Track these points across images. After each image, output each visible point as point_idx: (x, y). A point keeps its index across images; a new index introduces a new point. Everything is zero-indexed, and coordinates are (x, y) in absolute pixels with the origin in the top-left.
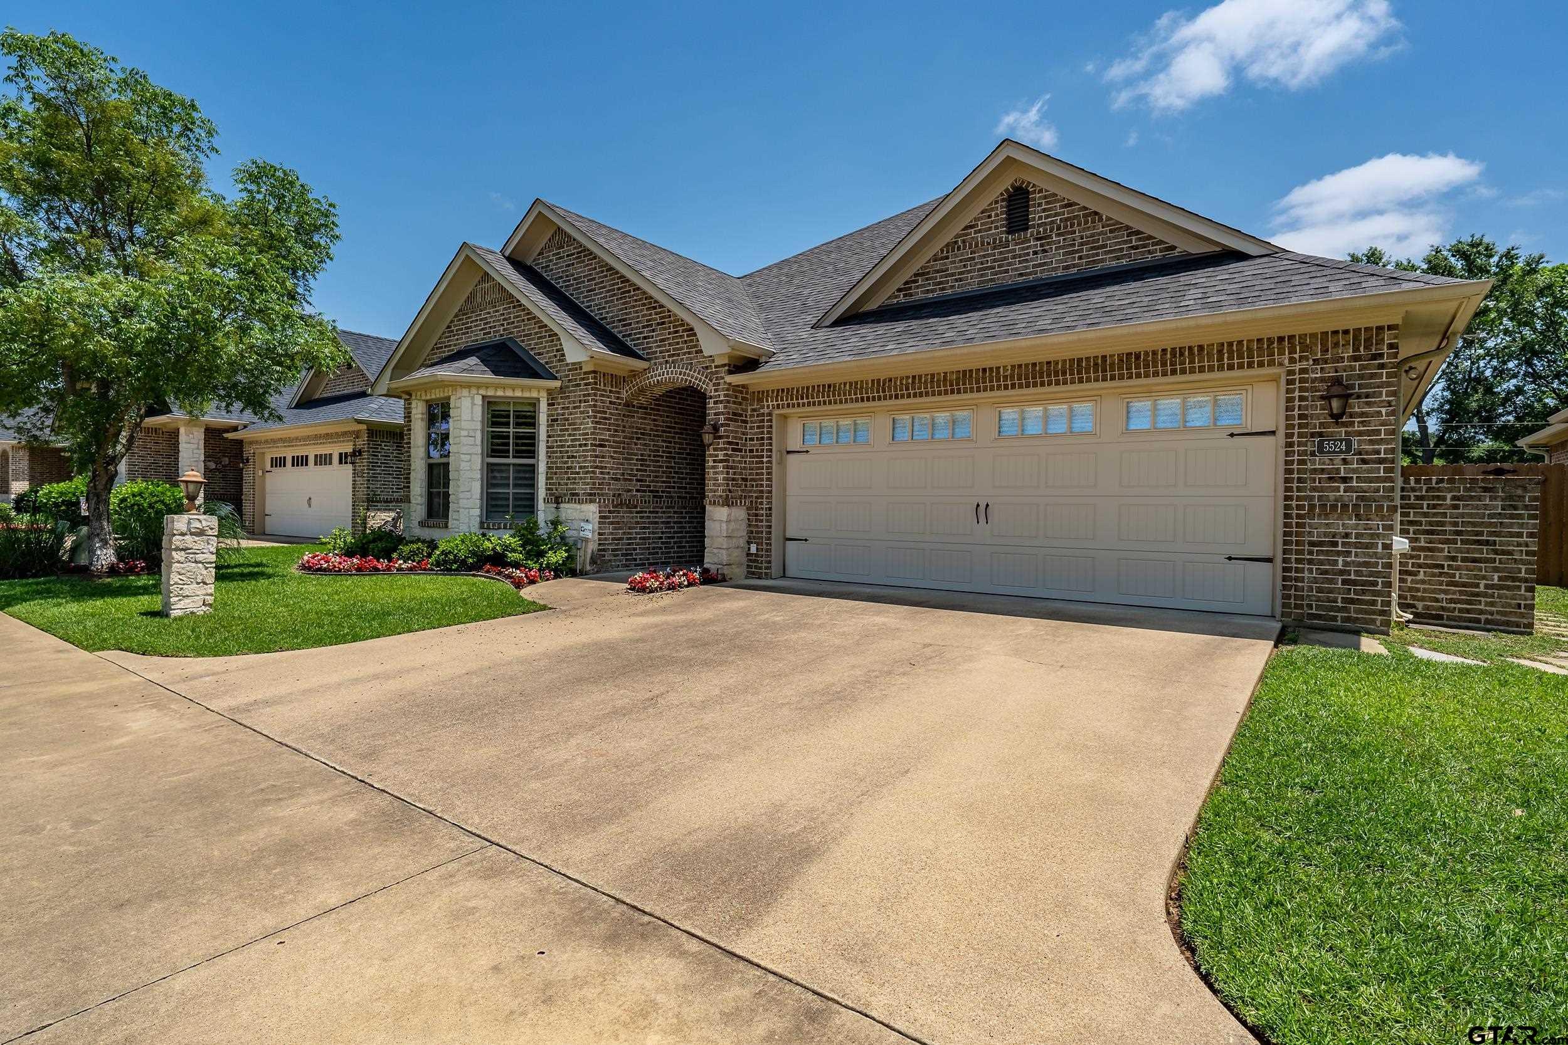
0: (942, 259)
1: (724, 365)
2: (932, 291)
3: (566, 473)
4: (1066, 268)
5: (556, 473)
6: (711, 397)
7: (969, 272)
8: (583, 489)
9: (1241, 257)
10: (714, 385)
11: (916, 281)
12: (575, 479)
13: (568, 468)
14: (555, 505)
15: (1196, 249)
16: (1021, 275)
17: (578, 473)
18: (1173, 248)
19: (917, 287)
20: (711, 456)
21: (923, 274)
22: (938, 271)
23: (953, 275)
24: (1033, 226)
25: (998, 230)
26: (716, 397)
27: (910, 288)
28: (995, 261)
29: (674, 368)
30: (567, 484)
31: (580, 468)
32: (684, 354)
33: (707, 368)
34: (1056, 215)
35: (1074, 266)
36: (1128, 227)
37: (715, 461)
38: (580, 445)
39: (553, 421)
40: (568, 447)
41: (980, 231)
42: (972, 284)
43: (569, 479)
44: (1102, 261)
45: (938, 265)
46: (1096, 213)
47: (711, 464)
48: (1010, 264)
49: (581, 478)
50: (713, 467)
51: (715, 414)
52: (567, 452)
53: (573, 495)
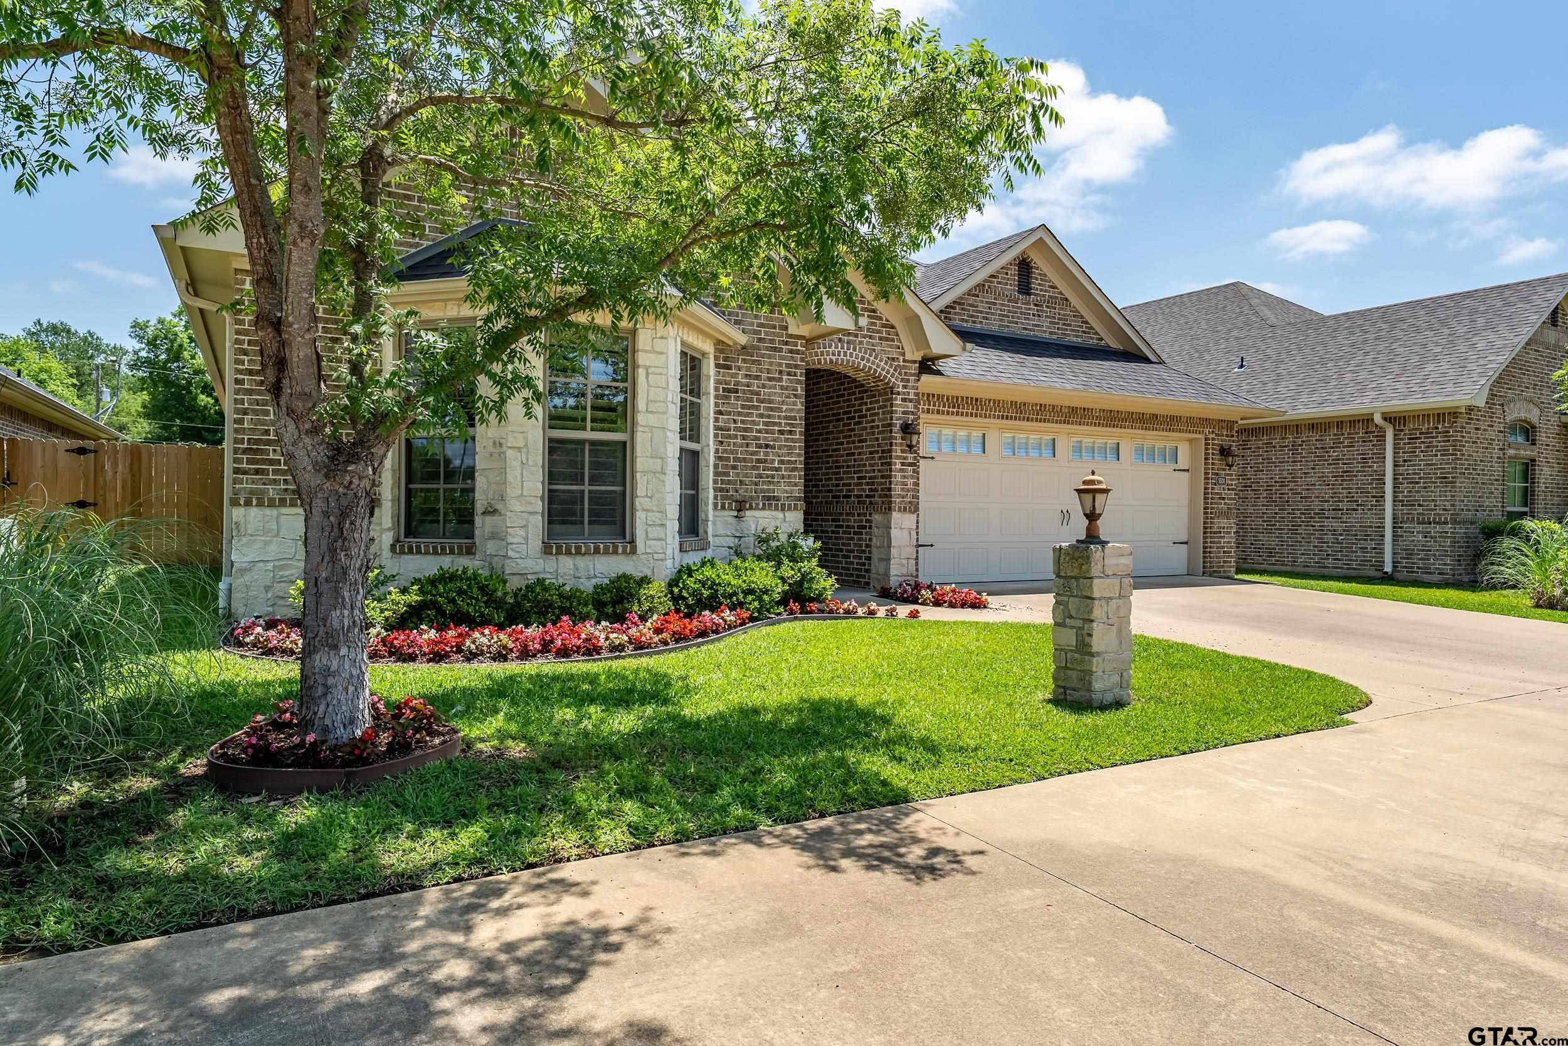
0: (974, 295)
1: (915, 362)
2: (967, 321)
3: (753, 468)
4: (1051, 333)
5: (734, 467)
6: (898, 393)
7: (993, 314)
8: (787, 492)
9: (1147, 361)
10: (902, 380)
11: (954, 308)
12: (773, 477)
13: (758, 461)
14: (735, 513)
15: (1114, 344)
16: (1025, 329)
17: (777, 469)
18: (1101, 339)
19: (955, 314)
20: (898, 457)
21: (959, 304)
22: (971, 305)
23: (981, 312)
24: (1036, 295)
25: (1011, 287)
26: (904, 394)
27: (950, 313)
28: (1009, 311)
29: (855, 350)
30: (756, 484)
31: (781, 462)
32: (864, 337)
33: (893, 359)
34: (1046, 291)
35: (1055, 333)
36: (1082, 317)
37: (903, 464)
38: (781, 432)
39: (727, 392)
40: (759, 431)
41: (999, 283)
42: (993, 326)
43: (760, 476)
44: (1069, 335)
45: (971, 300)
46: (1067, 300)
47: (898, 466)
48: (1018, 318)
49: (783, 477)
50: (901, 470)
51: (904, 413)
52: (757, 438)
53: (769, 498)
